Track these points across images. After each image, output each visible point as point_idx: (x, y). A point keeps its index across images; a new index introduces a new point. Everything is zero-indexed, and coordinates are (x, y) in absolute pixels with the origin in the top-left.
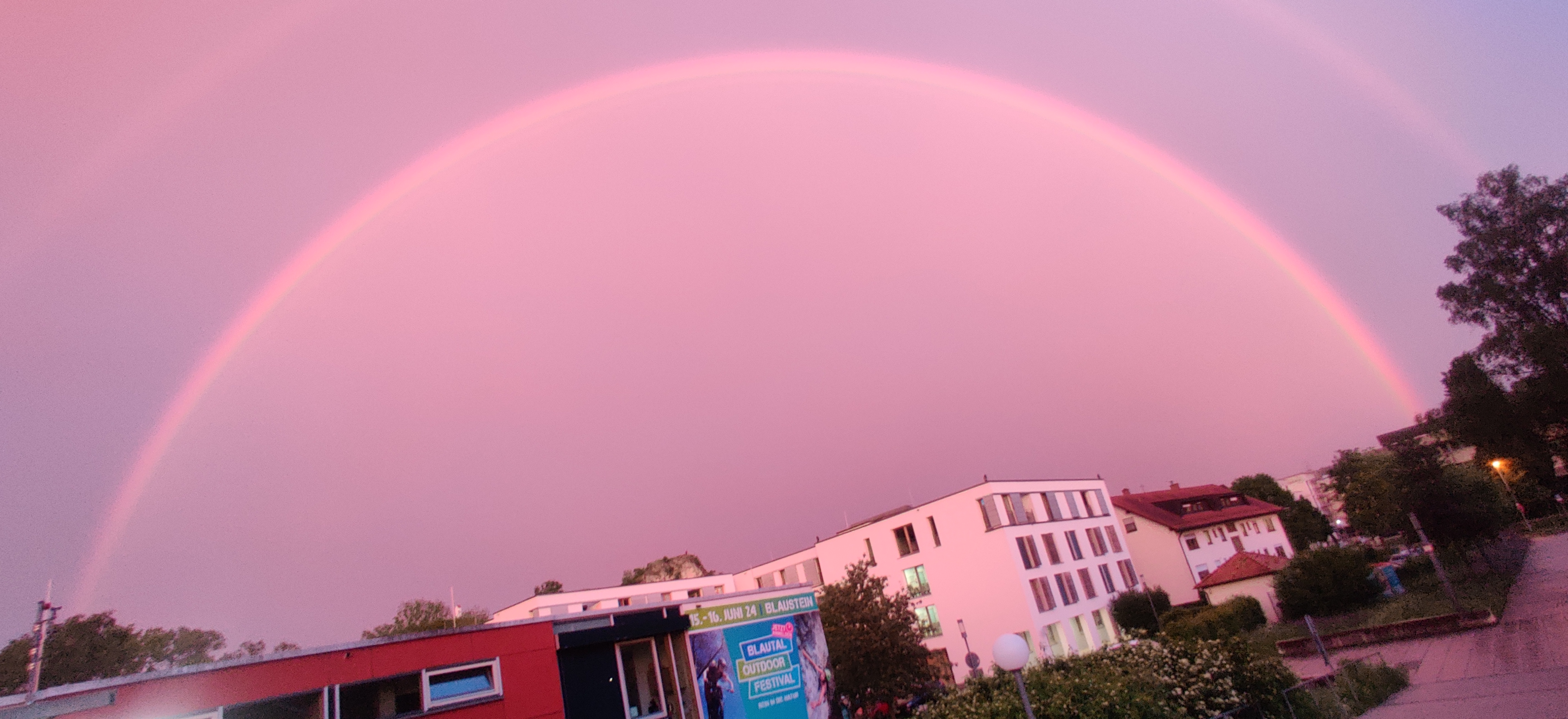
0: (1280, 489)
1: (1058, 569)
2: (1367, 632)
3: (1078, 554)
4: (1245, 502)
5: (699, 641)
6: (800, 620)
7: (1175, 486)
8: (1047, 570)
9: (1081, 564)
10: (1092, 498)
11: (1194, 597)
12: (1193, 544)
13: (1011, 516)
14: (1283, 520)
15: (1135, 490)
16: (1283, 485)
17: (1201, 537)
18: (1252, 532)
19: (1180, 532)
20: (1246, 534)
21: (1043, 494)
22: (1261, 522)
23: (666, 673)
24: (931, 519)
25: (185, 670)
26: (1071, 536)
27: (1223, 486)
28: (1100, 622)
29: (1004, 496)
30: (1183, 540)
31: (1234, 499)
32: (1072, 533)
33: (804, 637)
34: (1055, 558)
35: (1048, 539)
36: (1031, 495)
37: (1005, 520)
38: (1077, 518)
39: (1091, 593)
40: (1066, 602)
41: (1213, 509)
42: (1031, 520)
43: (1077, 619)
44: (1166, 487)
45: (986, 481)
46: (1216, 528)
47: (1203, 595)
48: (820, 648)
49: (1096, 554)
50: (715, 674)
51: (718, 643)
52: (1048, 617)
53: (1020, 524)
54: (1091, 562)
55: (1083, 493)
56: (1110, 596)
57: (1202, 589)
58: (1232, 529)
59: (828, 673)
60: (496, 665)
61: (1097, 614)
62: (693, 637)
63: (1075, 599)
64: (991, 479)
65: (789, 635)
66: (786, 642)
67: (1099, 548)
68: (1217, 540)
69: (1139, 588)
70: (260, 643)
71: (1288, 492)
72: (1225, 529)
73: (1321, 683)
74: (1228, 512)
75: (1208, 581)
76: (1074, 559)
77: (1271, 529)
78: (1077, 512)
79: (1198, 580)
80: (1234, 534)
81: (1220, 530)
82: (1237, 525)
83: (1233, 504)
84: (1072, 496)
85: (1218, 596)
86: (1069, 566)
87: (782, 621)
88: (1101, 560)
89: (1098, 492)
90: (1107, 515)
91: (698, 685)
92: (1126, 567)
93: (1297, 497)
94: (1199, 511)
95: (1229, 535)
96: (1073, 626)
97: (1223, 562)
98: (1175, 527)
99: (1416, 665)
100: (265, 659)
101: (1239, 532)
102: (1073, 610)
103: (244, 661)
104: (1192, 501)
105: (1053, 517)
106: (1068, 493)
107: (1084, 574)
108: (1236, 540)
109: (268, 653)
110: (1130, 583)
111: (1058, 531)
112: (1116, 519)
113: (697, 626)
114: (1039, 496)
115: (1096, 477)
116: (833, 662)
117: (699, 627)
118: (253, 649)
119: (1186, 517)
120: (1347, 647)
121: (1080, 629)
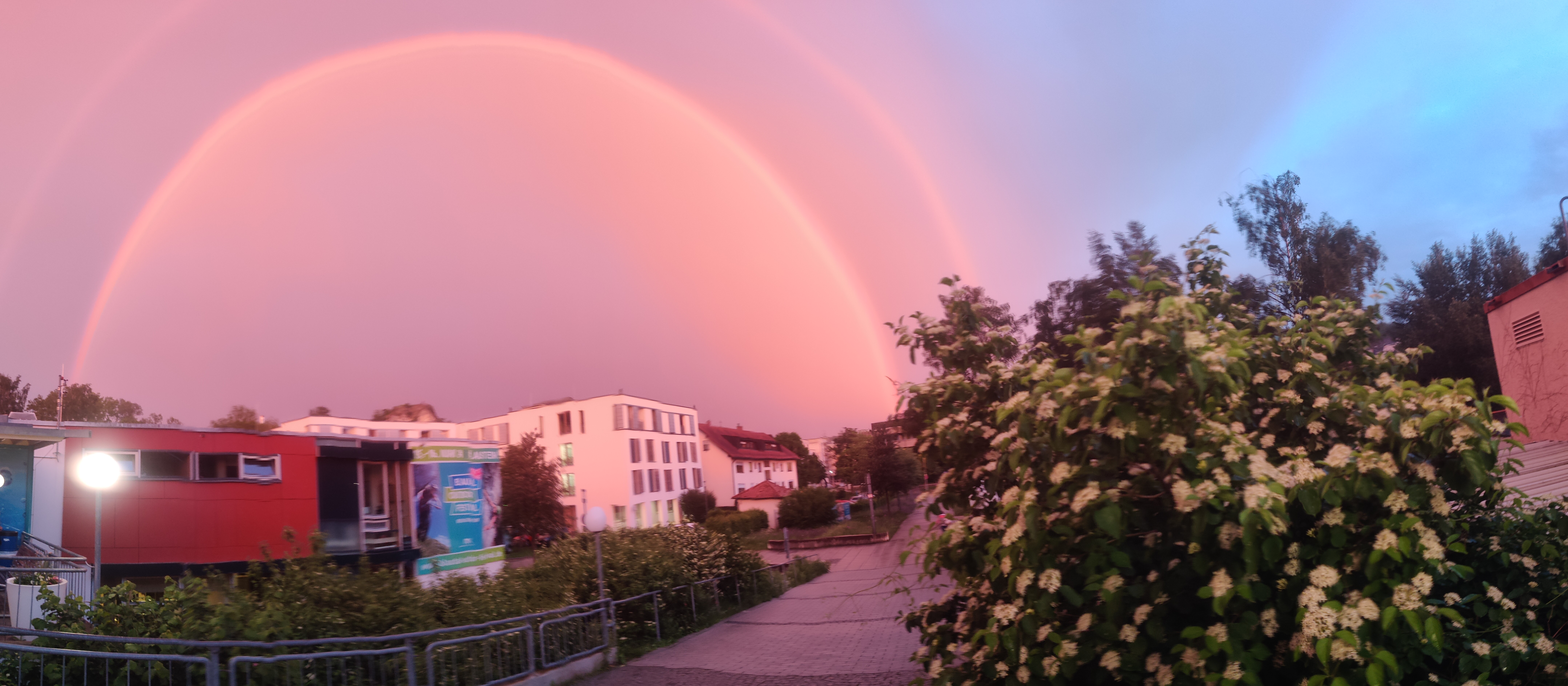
0: (803, 446)
1: (652, 466)
2: (819, 541)
3: (667, 459)
4: (779, 449)
5: (420, 470)
6: (486, 467)
7: (740, 428)
8: (644, 466)
9: (667, 467)
10: (686, 420)
11: (731, 503)
12: (740, 469)
13: (630, 422)
14: (798, 466)
15: (715, 424)
16: (805, 443)
17: (746, 466)
18: (778, 470)
19: (734, 459)
20: (774, 470)
21: (654, 411)
22: (785, 465)
23: (392, 487)
24: (582, 412)
25: (122, 425)
26: (666, 445)
27: (770, 436)
28: (671, 508)
29: (630, 407)
30: (735, 465)
31: (774, 446)
32: (667, 443)
33: (487, 481)
34: (651, 458)
35: (650, 443)
36: (647, 410)
37: (626, 425)
38: (672, 433)
39: (669, 488)
40: (652, 490)
41: (759, 449)
42: (640, 427)
43: (656, 502)
44: (733, 426)
45: (621, 393)
46: (757, 462)
47: (736, 503)
48: (496, 491)
49: (680, 461)
50: (428, 495)
51: (433, 473)
52: (638, 499)
53: (634, 429)
54: (675, 466)
55: (681, 416)
56: (682, 491)
57: (737, 498)
58: (767, 465)
59: (499, 508)
60: (278, 459)
61: (670, 502)
62: (415, 466)
63: (658, 489)
64: (624, 393)
65: (479, 477)
66: (476, 482)
67: (683, 457)
68: (756, 471)
69: (702, 490)
70: (160, 415)
71: (807, 449)
72: (762, 464)
73: (780, 568)
74: (768, 453)
75: (743, 495)
76: (664, 462)
77: (790, 470)
78: (674, 429)
79: (737, 493)
80: (767, 469)
81: (759, 464)
82: (771, 464)
83: (773, 449)
84: (673, 417)
85: (745, 506)
86: (659, 465)
87: (476, 466)
88: (682, 466)
89: (691, 417)
90: (693, 435)
91: (414, 500)
92: (697, 473)
93: (811, 453)
94: (749, 448)
95: (764, 469)
96: (652, 506)
97: (755, 485)
98: (732, 455)
99: (837, 561)
100: (161, 427)
101: (770, 468)
102: (655, 496)
103: (150, 426)
104: (748, 440)
105: (657, 428)
106: (671, 414)
107: (668, 473)
108: (767, 472)
109: (164, 424)
110: (697, 485)
111: (658, 439)
112: (699, 439)
113: (419, 459)
114: (650, 412)
115: (693, 406)
116: (503, 502)
117: (419, 460)
118: (157, 418)
119: (740, 450)
120: (806, 549)
121: (657, 509)
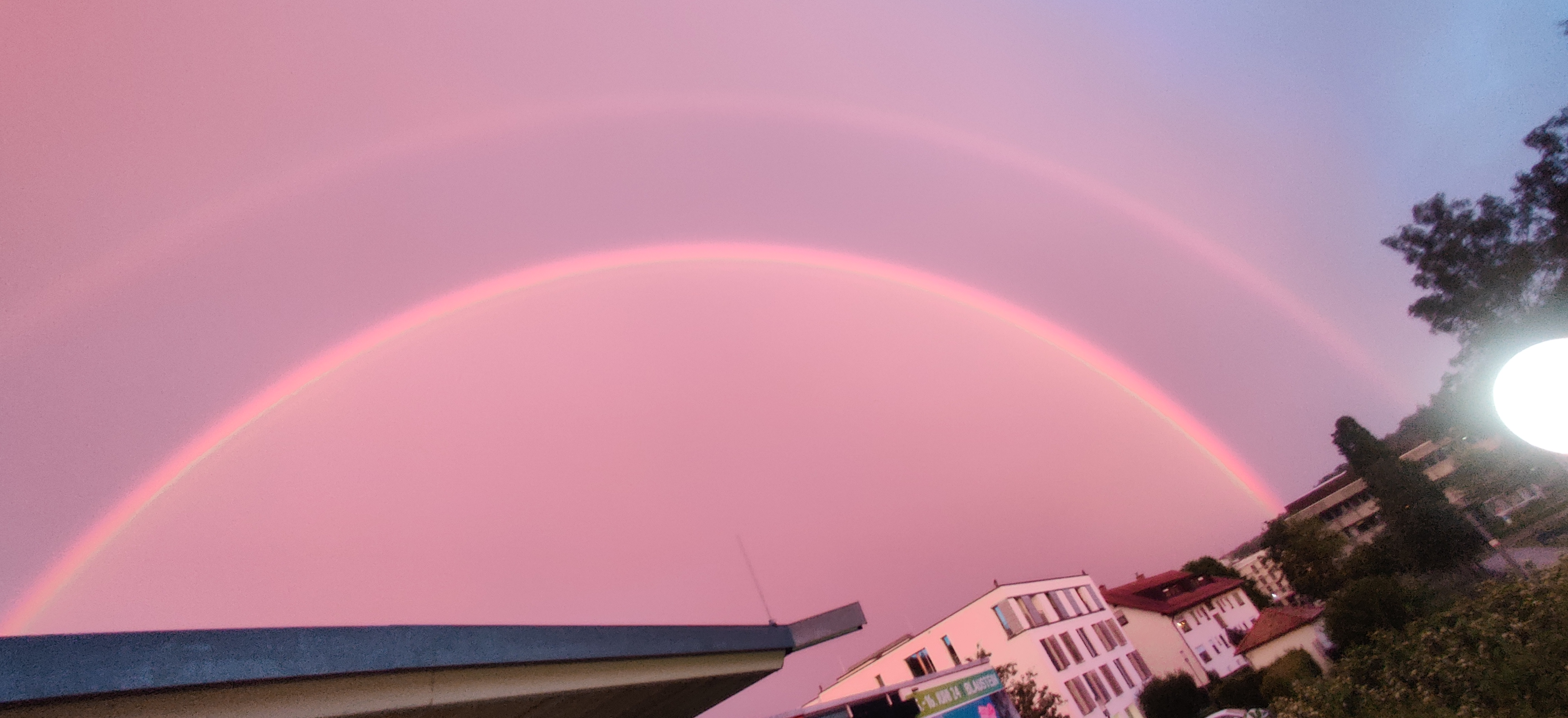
0: (1227, 568)
1: (1084, 667)
3: (1094, 652)
6: (996, 700)
7: (1140, 577)
8: (1075, 670)
9: (1099, 661)
10: (1085, 593)
12: (1186, 626)
13: (1029, 618)
14: (1248, 595)
16: (1226, 565)
17: (1190, 619)
18: (1227, 608)
19: (1171, 616)
20: (1224, 611)
21: (1047, 594)
22: (1230, 596)
24: (945, 639)
26: (1082, 633)
29: (1017, 599)
30: (1177, 623)
31: (1201, 579)
32: (1081, 629)
34: (1077, 656)
35: (1065, 638)
36: (1038, 596)
37: (1025, 625)
38: (1080, 615)
39: (1117, 690)
40: (1101, 701)
41: (1188, 590)
42: (1045, 620)
44: (1132, 579)
45: (998, 586)
46: (1199, 607)
47: (1246, 661)
49: (1108, 649)
53: (1038, 626)
54: (1107, 658)
55: (1077, 590)
56: (1134, 692)
57: (1243, 654)
58: (1212, 608)
63: (1107, 697)
64: (1001, 584)
67: (1109, 643)
68: (1204, 621)
72: (1205, 608)
74: (1202, 592)
76: (1093, 657)
77: (1242, 604)
78: (1079, 609)
80: (1214, 612)
81: (1202, 609)
82: (1214, 603)
83: (1201, 584)
84: (1069, 593)
86: (1091, 663)
87: (985, 702)
88: (1114, 655)
89: (1088, 586)
90: (1102, 609)
92: (1135, 657)
94: (1176, 595)
95: (1211, 613)
98: (1166, 611)
101: (1217, 610)
104: (1169, 585)
105: (1063, 617)
106: (1065, 590)
107: (1105, 670)
108: (1218, 617)
110: (1146, 675)
111: (1070, 628)
112: (1111, 613)
114: (1044, 596)
115: (1081, 573)
119: (1170, 601)
